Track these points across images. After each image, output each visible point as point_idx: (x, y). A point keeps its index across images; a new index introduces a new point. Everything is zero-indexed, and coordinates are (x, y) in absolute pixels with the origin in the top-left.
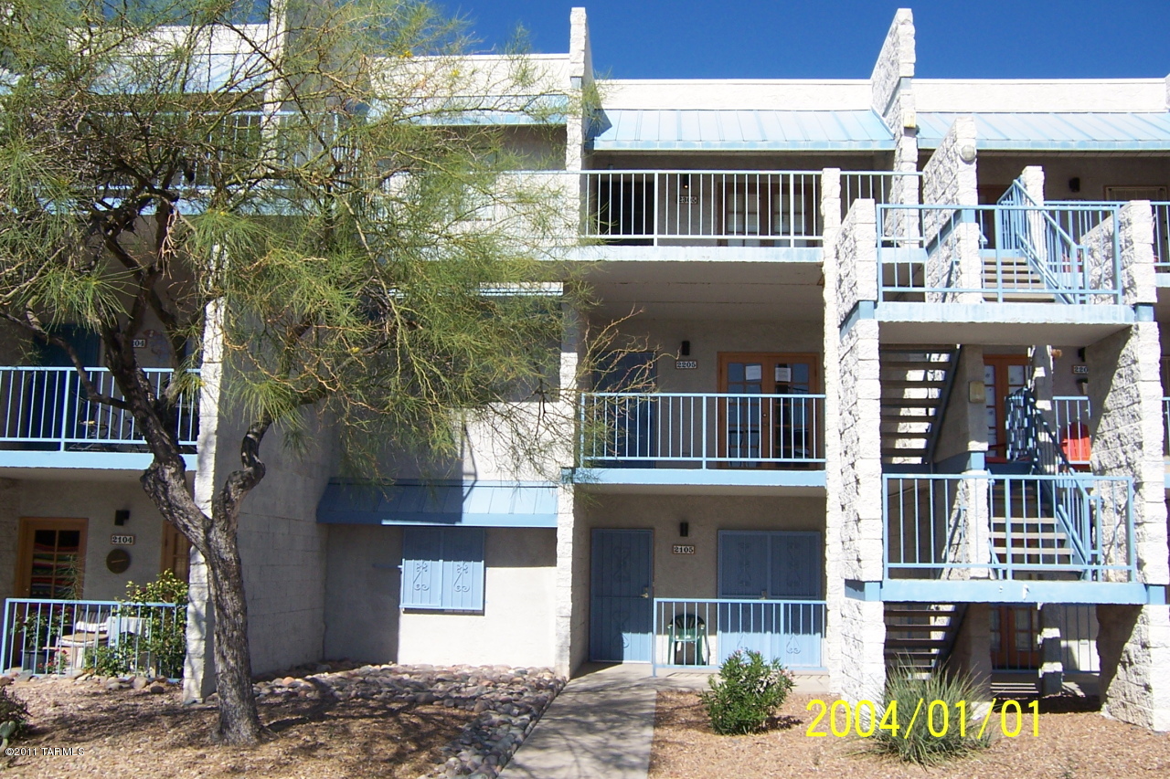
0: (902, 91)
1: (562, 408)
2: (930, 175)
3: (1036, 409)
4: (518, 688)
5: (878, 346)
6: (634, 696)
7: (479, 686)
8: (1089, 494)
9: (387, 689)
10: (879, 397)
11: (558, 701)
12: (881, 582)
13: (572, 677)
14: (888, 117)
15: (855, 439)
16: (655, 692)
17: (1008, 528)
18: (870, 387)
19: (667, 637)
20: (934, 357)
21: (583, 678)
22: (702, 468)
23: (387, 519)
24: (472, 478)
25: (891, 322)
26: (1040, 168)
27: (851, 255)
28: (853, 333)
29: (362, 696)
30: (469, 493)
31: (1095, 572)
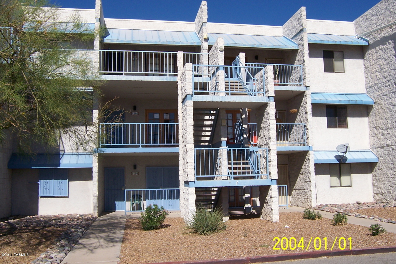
0: (203, 27)
1: (92, 129)
2: (211, 54)
3: (243, 127)
4: (80, 220)
5: (193, 109)
6: (118, 221)
7: (67, 220)
8: (257, 153)
9: (35, 223)
10: (193, 125)
11: (94, 224)
12: (194, 182)
13: (98, 217)
14: (199, 34)
15: (186, 137)
16: (125, 219)
17: (232, 164)
18: (190, 121)
19: (130, 202)
20: (212, 112)
21: (102, 217)
22: (140, 147)
23: (34, 166)
24: (63, 152)
25: (197, 101)
26: (244, 53)
27: (185, 80)
28: (185, 105)
29: (26, 226)
30: (62, 156)
31: (258, 177)
